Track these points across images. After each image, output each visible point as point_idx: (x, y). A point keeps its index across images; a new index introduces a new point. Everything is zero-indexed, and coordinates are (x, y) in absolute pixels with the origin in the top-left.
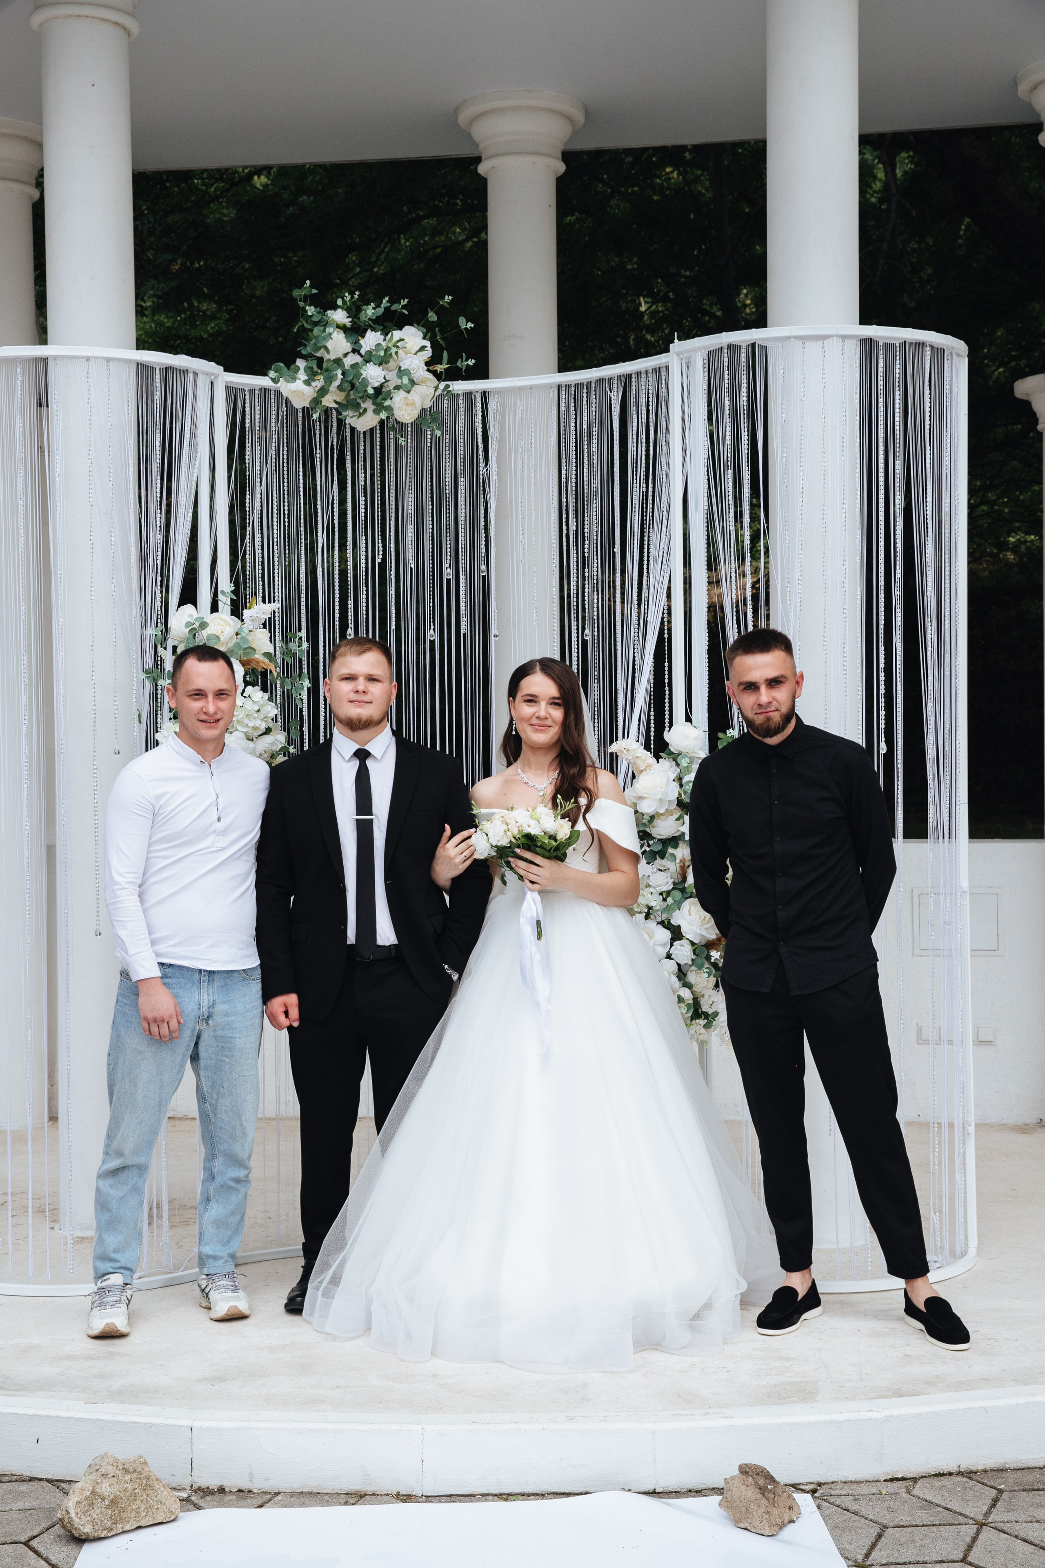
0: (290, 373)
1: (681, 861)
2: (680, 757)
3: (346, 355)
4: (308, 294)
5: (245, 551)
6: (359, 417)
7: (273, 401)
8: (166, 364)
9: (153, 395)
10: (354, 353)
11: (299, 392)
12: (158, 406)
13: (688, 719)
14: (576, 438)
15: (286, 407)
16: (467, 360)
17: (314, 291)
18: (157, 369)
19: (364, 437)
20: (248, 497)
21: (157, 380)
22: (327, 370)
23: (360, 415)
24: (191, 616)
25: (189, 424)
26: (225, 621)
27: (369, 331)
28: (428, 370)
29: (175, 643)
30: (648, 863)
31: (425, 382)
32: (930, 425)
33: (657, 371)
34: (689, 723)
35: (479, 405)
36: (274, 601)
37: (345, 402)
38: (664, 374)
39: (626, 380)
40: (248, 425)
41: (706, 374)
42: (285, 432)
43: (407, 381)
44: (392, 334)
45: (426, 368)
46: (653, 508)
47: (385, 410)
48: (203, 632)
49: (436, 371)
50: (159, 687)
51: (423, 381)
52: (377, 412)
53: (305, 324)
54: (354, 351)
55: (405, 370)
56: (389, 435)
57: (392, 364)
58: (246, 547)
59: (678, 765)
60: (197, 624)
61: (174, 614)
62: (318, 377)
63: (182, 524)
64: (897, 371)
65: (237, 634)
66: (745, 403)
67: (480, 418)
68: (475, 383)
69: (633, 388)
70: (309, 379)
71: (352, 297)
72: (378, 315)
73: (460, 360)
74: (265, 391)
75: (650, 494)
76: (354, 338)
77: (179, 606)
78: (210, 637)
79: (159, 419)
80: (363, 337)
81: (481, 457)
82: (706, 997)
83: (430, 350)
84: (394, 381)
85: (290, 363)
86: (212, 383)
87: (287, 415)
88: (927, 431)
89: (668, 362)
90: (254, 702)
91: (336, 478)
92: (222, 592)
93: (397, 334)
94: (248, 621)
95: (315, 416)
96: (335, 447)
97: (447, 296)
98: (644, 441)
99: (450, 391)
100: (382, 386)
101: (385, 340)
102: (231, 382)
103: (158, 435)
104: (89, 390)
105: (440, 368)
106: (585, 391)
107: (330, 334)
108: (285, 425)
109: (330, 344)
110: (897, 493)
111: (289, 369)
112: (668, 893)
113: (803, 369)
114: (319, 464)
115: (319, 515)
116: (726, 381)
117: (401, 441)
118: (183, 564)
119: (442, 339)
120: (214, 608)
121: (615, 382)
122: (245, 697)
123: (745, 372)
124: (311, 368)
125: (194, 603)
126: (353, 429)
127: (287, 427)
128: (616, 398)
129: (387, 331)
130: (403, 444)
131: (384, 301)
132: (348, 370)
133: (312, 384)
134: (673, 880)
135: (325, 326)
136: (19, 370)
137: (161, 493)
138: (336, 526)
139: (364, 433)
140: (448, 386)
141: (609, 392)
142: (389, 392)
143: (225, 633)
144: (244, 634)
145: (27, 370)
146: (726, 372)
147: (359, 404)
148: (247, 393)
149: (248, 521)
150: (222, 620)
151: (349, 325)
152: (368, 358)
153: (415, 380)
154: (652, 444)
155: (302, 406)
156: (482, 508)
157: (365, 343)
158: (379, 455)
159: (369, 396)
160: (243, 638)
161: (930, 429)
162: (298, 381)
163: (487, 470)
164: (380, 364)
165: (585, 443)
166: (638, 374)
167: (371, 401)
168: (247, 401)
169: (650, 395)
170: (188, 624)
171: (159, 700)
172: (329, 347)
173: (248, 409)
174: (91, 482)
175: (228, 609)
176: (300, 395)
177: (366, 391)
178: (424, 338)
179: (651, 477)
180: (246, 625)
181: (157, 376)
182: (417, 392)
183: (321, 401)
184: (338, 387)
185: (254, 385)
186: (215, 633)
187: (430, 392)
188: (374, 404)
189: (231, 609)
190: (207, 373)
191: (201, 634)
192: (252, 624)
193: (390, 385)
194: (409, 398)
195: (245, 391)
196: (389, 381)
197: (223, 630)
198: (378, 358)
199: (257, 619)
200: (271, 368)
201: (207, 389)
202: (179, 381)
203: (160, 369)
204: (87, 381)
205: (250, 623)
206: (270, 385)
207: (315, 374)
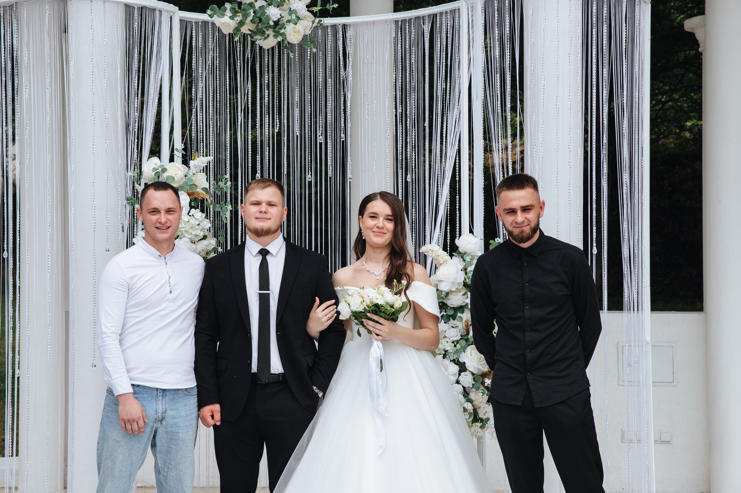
0: (221, 11)
1: (466, 321)
2: (465, 255)
5: (191, 123)
6: (264, 40)
7: (210, 29)
8: (142, 5)
9: (133, 24)
11: (226, 23)
12: (136, 31)
13: (471, 231)
14: (402, 54)
15: (219, 33)
16: (333, 4)
18: (136, 8)
19: (268, 53)
20: (193, 90)
21: (136, 15)
22: (244, 10)
23: (265, 38)
24: (156, 164)
25: (156, 43)
26: (178, 167)
28: (308, 11)
29: (146, 180)
30: (445, 323)
32: (626, 46)
33: (453, 11)
34: (472, 234)
35: (341, 33)
36: (210, 156)
37: (255, 30)
38: (457, 13)
39: (434, 17)
40: (194, 44)
41: (483, 14)
42: (218, 49)
43: (295, 17)
45: (307, 9)
46: (450, 99)
47: (281, 36)
48: (164, 174)
49: (313, 11)
50: (135, 209)
51: (305, 18)
52: (275, 36)
55: (294, 10)
56: (284, 51)
57: (285, 6)
58: (192, 121)
59: (464, 260)
60: (160, 169)
61: (146, 163)
62: (239, 14)
63: (151, 106)
64: (605, 12)
65: (186, 176)
66: (508, 32)
67: (341, 41)
68: (338, 19)
69: (438, 23)
70: (233, 16)
73: (328, 4)
74: (205, 23)
75: (448, 89)
77: (149, 158)
78: (168, 178)
79: (137, 39)
81: (342, 66)
82: (482, 408)
84: (287, 17)
85: (221, 5)
86: (171, 17)
87: (219, 38)
88: (624, 50)
89: (460, 6)
90: (196, 219)
91: (250, 78)
92: (177, 149)
94: (193, 168)
95: (237, 39)
96: (249, 59)
98: (444, 56)
99: (322, 24)
100: (279, 20)
102: (183, 17)
103: (136, 50)
104: (92, 20)
105: (315, 9)
106: (407, 24)
108: (218, 45)
110: (604, 89)
111: (220, 9)
112: (458, 342)
113: (545, 11)
114: (239, 69)
115: (239, 101)
116: (496, 18)
117: (291, 55)
118: (152, 131)
120: (172, 160)
121: (427, 19)
122: (190, 216)
123: (508, 13)
124: (234, 9)
125: (159, 156)
126: (261, 48)
127: (219, 46)
128: (427, 29)
130: (292, 57)
132: (257, 10)
133: (235, 19)
134: (460, 333)
136: (46, 7)
137: (138, 86)
138: (250, 108)
139: (268, 50)
140: (321, 21)
141: (422, 25)
142: (284, 24)
143: (178, 175)
144: (190, 176)
145: (52, 7)
146: (496, 13)
147: (264, 32)
148: (194, 24)
149: (193, 105)
150: (176, 167)
153: (300, 16)
154: (449, 58)
155: (228, 33)
156: (342, 98)
158: (277, 64)
159: (270, 27)
160: (189, 178)
161: (626, 49)
162: (225, 17)
163: (345, 74)
164: (278, 7)
165: (408, 57)
166: (441, 13)
167: (272, 30)
168: (194, 29)
169: (449, 27)
170: (154, 169)
171: (135, 217)
173: (194, 34)
174: (93, 79)
175: (180, 160)
177: (269, 23)
179: (449, 79)
180: (191, 170)
181: (136, 12)
182: (301, 25)
183: (240, 29)
184: (251, 20)
185: (198, 19)
186: (171, 175)
187: (309, 24)
188: (273, 32)
189: (182, 160)
190: (168, 12)
191: (162, 175)
192: (195, 170)
193: (284, 20)
194: (296, 28)
195: (192, 23)
196: (283, 17)
197: (177, 173)
198: (277, 3)
199: (199, 166)
200: (208, 8)
201: (168, 21)
202: (150, 16)
203: (138, 8)
204: (91, 15)
205: (194, 169)
206: (208, 19)
207: (236, 12)
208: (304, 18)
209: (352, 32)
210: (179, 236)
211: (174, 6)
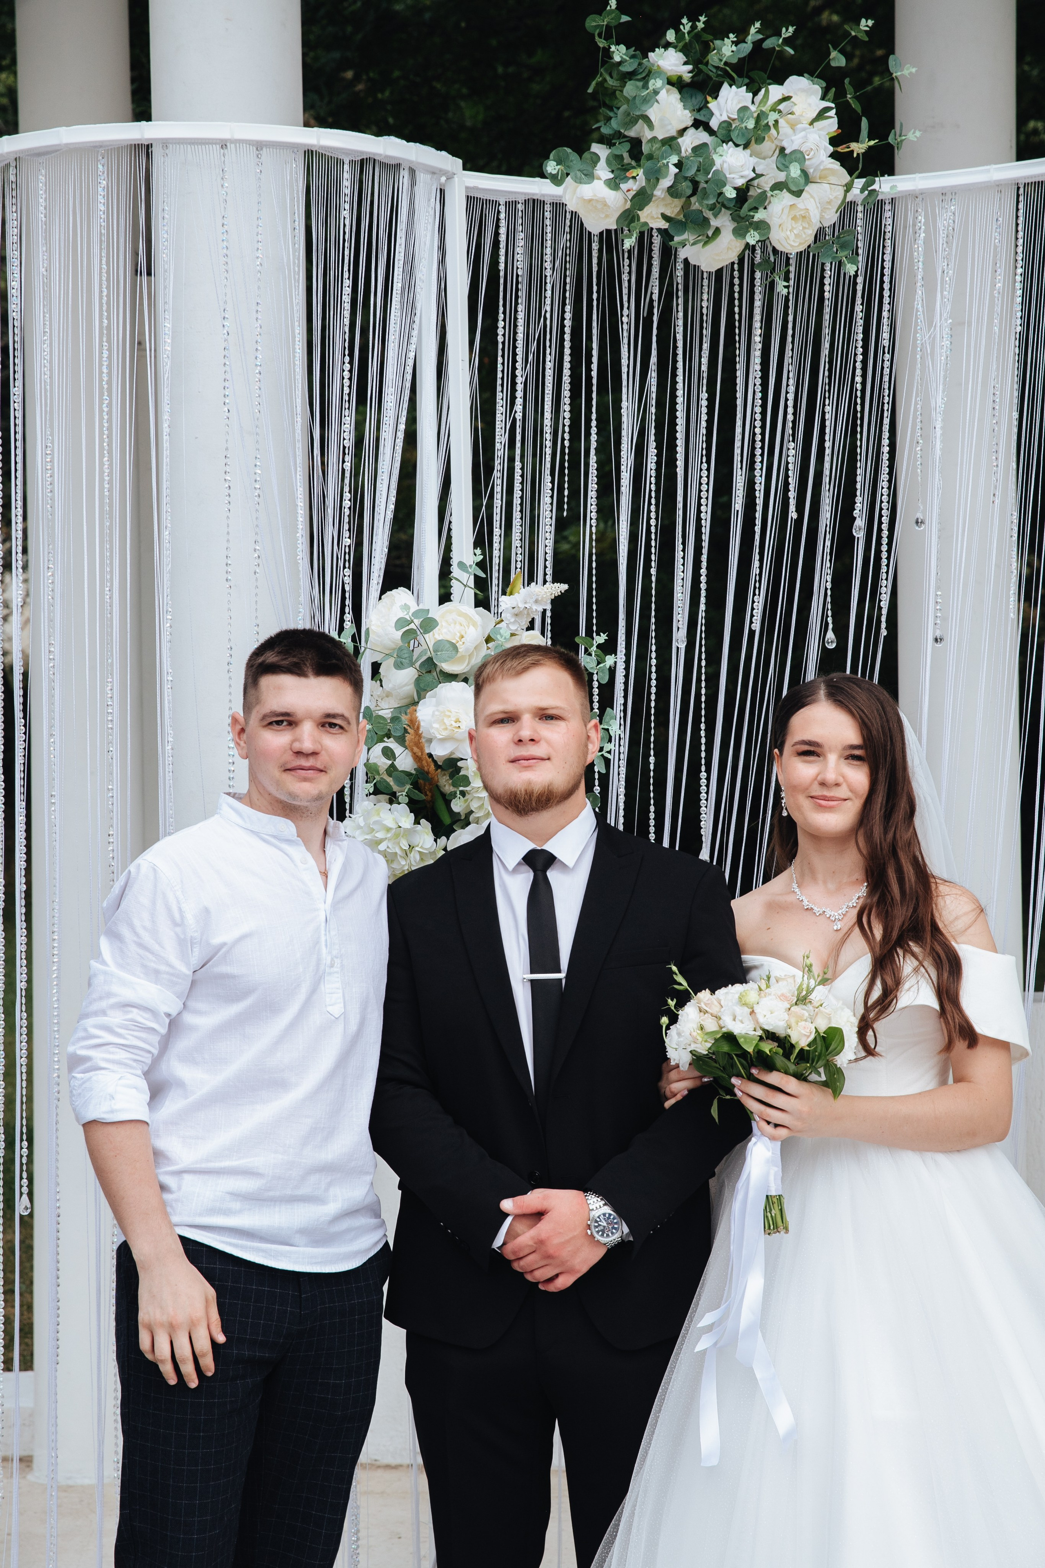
0: (583, 166)
3: (682, 132)
4: (614, 23)
6: (706, 243)
7: (548, 222)
8: (362, 153)
9: (338, 209)
10: (697, 128)
11: (597, 201)
12: (347, 230)
15: (571, 230)
17: (625, 18)
18: (347, 162)
21: (346, 182)
23: (709, 240)
24: (406, 607)
25: (402, 265)
26: (465, 616)
27: (726, 85)
28: (834, 156)
29: (377, 658)
31: (825, 177)
37: (681, 217)
40: (502, 267)
43: (799, 172)
44: (767, 91)
45: (831, 149)
47: (756, 229)
48: (426, 636)
49: (852, 151)
52: (739, 232)
53: (608, 78)
54: (697, 124)
55: (794, 153)
57: (768, 146)
60: (417, 622)
61: (375, 606)
62: (633, 173)
65: (488, 640)
68: (914, 179)
70: (615, 178)
71: (694, 27)
72: (742, 56)
73: (893, 132)
74: (535, 204)
76: (698, 100)
77: (383, 591)
78: (439, 645)
80: (716, 98)
81: (920, 315)
83: (836, 119)
84: (772, 175)
85: (581, 148)
86: (442, 192)
91: (654, 359)
92: (461, 565)
93: (775, 91)
94: (507, 616)
95: (629, 243)
96: (656, 304)
97: (863, 21)
99: (874, 190)
100: (749, 185)
101: (753, 102)
102: (476, 188)
103: (346, 283)
104: (225, 201)
105: (858, 148)
107: (656, 92)
109: (653, 113)
111: (581, 159)
114: (625, 334)
115: (624, 426)
117: (783, 287)
119: (856, 98)
120: (445, 595)
124: (620, 158)
125: (408, 585)
126: (690, 268)
129: (756, 86)
130: (784, 292)
131: (753, 30)
132: (687, 158)
133: (624, 186)
135: (645, 80)
136: (100, 166)
137: (350, 387)
139: (710, 276)
140: (874, 182)
142: (763, 196)
143: (468, 639)
144: (502, 640)
145: (115, 168)
147: (706, 222)
148: (502, 208)
150: (461, 614)
151: (687, 77)
152: (726, 134)
153: (811, 171)
155: (600, 229)
157: (719, 108)
159: (725, 204)
162: (596, 181)
164: (746, 146)
167: (729, 212)
168: (503, 223)
170: (400, 623)
172: (653, 118)
173: (503, 238)
174: (227, 368)
175: (470, 594)
176: (599, 206)
177: (721, 194)
178: (823, 98)
180: (504, 622)
181: (346, 175)
182: (812, 197)
183: (638, 215)
184: (669, 188)
185: (515, 193)
186: (449, 638)
187: (835, 194)
188: (733, 219)
189: (476, 594)
190: (434, 173)
191: (420, 638)
192: (515, 621)
193: (763, 184)
194: (799, 206)
195: (499, 205)
196: (762, 175)
197: (463, 633)
198: (743, 135)
199: (526, 612)
200: (548, 158)
201: (433, 200)
202: (384, 184)
203: (351, 162)
204: (222, 186)
205: (512, 620)
206: (543, 192)
207: (625, 168)
208: (820, 178)
209: (954, 214)
210: (472, 812)
211: (450, 156)
